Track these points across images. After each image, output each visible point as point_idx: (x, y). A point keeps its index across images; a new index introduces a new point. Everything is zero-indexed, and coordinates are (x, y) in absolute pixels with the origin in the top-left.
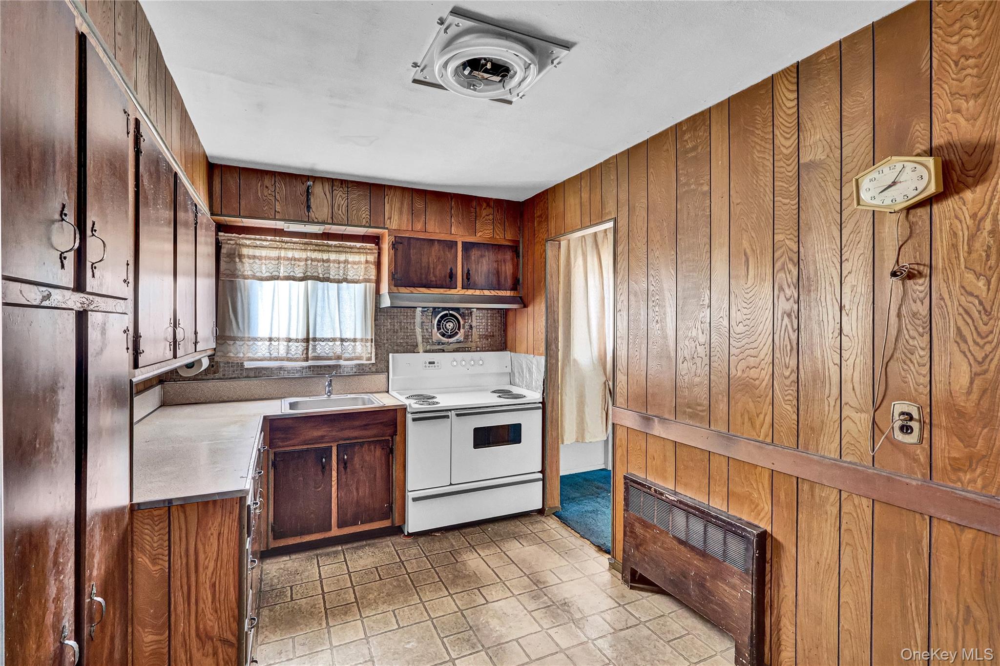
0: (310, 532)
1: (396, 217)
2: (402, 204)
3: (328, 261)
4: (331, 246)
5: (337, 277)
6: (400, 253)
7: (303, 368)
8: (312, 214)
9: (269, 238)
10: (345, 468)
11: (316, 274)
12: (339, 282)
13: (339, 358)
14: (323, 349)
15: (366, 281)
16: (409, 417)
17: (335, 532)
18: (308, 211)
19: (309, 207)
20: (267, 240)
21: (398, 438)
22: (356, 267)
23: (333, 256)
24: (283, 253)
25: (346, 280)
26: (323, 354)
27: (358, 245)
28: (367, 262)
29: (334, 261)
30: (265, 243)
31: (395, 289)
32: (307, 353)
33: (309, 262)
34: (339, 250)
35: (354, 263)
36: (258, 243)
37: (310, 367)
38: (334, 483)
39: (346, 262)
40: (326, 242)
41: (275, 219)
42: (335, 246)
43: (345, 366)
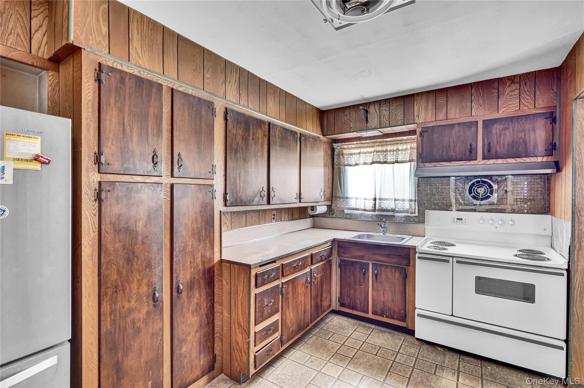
0: (356, 310)
1: (423, 114)
2: (427, 103)
3: (386, 151)
4: (388, 141)
5: (392, 160)
6: (425, 138)
7: (373, 215)
8: (369, 125)
9: (355, 143)
10: (376, 279)
11: (379, 160)
12: (393, 163)
13: (393, 211)
14: (386, 205)
15: (410, 161)
16: (417, 255)
17: (370, 315)
18: (367, 123)
19: (367, 120)
20: (354, 144)
21: (411, 268)
22: (404, 152)
23: (389, 148)
24: (362, 150)
25: (397, 162)
26: (385, 208)
27: (405, 138)
28: (411, 148)
29: (390, 151)
30: (353, 146)
31: (421, 165)
32: (375, 207)
33: (375, 153)
34: (396, 143)
35: (402, 150)
36: (350, 146)
37: (376, 215)
38: (370, 286)
39: (398, 150)
40: (385, 140)
41: (350, 132)
42: (391, 141)
43: (399, 217)
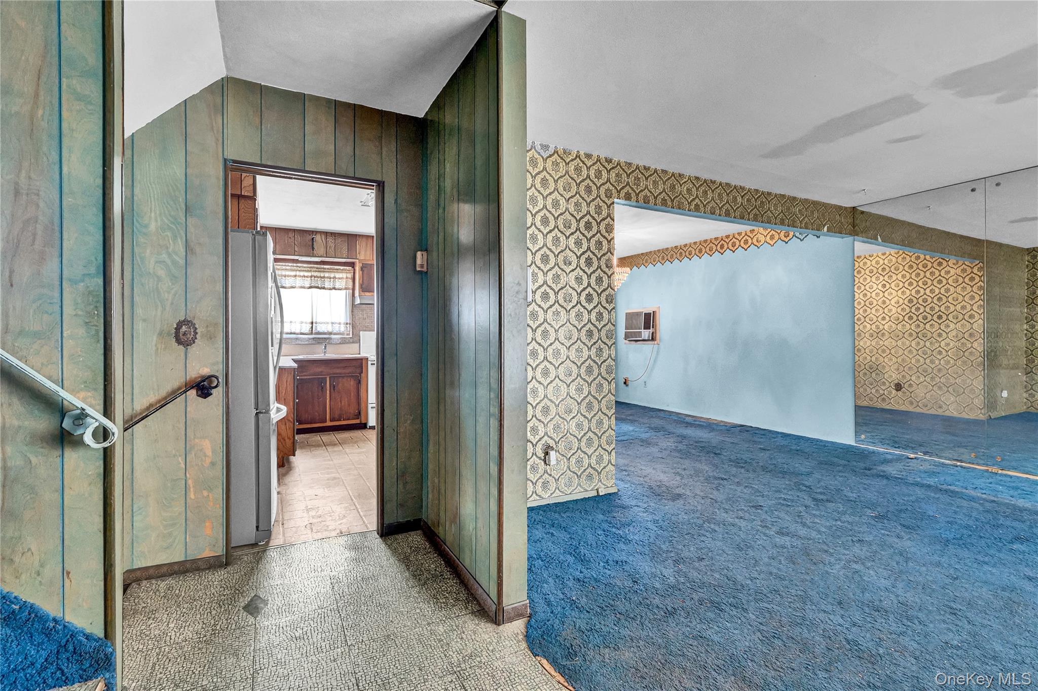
0: (315, 423)
1: (363, 253)
2: (367, 245)
3: (324, 277)
4: (325, 269)
5: (329, 287)
6: (365, 272)
7: (310, 339)
8: (315, 252)
9: (290, 264)
10: (334, 390)
11: (317, 285)
12: (330, 289)
13: (330, 333)
14: (321, 328)
15: (346, 289)
16: (370, 363)
17: (329, 424)
18: (313, 250)
19: (313, 249)
20: (288, 266)
21: (363, 375)
22: (340, 280)
23: (327, 275)
24: (298, 273)
25: (334, 288)
26: (321, 331)
27: (342, 268)
28: (347, 278)
29: (328, 277)
30: (288, 268)
31: (363, 294)
32: (312, 330)
33: (313, 278)
34: (330, 271)
35: (339, 278)
36: (284, 267)
37: (313, 338)
38: (328, 397)
39: (335, 278)
40: (322, 266)
41: (294, 255)
42: (328, 269)
43: (334, 339)
